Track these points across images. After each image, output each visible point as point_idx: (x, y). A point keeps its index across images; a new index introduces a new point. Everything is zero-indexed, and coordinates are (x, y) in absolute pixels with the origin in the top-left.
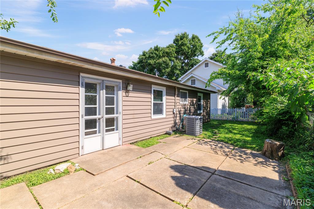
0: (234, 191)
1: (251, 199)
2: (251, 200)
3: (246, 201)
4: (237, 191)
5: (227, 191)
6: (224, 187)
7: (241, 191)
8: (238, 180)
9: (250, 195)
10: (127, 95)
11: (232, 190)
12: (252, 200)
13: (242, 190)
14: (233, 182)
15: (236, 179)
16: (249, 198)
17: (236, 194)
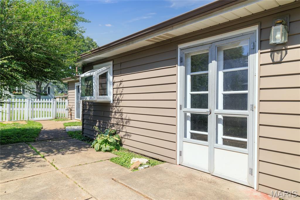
10: (277, 60)
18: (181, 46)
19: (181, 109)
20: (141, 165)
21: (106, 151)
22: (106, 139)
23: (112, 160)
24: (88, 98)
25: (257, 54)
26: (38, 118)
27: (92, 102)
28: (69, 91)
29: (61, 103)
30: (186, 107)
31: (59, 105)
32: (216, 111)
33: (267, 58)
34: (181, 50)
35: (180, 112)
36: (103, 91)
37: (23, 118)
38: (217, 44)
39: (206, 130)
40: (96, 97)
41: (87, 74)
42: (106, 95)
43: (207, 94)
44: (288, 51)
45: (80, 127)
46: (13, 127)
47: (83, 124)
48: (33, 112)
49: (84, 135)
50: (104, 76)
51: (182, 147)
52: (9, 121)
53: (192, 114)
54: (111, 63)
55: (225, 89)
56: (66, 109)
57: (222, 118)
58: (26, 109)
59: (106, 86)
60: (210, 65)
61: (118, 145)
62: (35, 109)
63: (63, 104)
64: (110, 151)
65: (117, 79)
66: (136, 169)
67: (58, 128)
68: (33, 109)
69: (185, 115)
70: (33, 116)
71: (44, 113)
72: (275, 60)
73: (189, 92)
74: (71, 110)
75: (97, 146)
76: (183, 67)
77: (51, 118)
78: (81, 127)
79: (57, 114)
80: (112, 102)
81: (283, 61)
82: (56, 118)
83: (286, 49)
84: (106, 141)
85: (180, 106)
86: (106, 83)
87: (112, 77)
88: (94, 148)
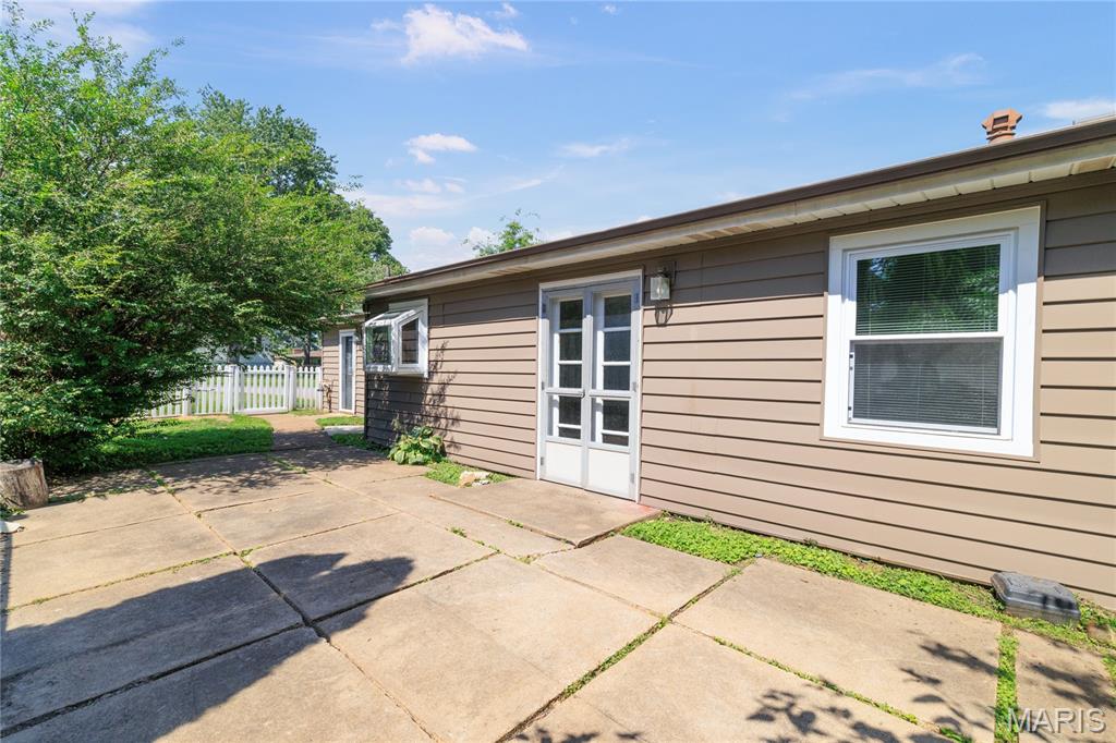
0: (182, 628)
1: (117, 644)
2: (116, 641)
3: (129, 629)
4: (173, 633)
5: (199, 614)
6: (220, 616)
7: (161, 640)
8: (206, 664)
9: (126, 652)
10: (662, 321)
11: (186, 626)
12: (112, 645)
13: (162, 643)
14: (215, 646)
15: (218, 664)
16: (125, 642)
17: (169, 626)
18: (543, 286)
19: (543, 388)
20: (476, 480)
21: (417, 464)
22: (415, 442)
23: (427, 475)
24: (380, 368)
25: (641, 311)
26: (255, 410)
27: (386, 375)
28: (326, 349)
29: (306, 376)
30: (551, 385)
31: (301, 380)
32: (592, 392)
33: (650, 317)
34: (544, 291)
35: (542, 394)
36: (410, 355)
37: (221, 407)
38: (594, 289)
39: (578, 423)
40: (396, 367)
41: (377, 321)
42: (415, 361)
43: (580, 365)
44: (674, 310)
45: (360, 427)
46: (203, 426)
47: (367, 419)
48: (242, 395)
49: (370, 440)
50: (410, 327)
51: (544, 451)
52: (189, 415)
53: (561, 397)
54: (426, 301)
55: (607, 358)
56: (317, 388)
57: (602, 403)
58: (227, 388)
59: (416, 345)
60: (584, 321)
61: (439, 454)
62: (247, 390)
63: (312, 376)
64: (424, 463)
65: (436, 332)
66: (468, 485)
67: (310, 429)
68: (242, 390)
69: (551, 399)
70: (243, 405)
71: (261, 398)
72: (660, 322)
73: (557, 361)
74: (330, 391)
75: (399, 455)
76: (547, 321)
77: (284, 408)
78: (363, 426)
79: (298, 401)
80: (426, 376)
81: (669, 322)
82: (294, 410)
83: (671, 308)
84: (416, 447)
85: (543, 384)
86: (416, 340)
87: (426, 329)
88: (393, 459)
